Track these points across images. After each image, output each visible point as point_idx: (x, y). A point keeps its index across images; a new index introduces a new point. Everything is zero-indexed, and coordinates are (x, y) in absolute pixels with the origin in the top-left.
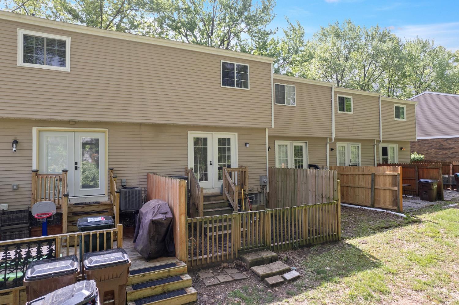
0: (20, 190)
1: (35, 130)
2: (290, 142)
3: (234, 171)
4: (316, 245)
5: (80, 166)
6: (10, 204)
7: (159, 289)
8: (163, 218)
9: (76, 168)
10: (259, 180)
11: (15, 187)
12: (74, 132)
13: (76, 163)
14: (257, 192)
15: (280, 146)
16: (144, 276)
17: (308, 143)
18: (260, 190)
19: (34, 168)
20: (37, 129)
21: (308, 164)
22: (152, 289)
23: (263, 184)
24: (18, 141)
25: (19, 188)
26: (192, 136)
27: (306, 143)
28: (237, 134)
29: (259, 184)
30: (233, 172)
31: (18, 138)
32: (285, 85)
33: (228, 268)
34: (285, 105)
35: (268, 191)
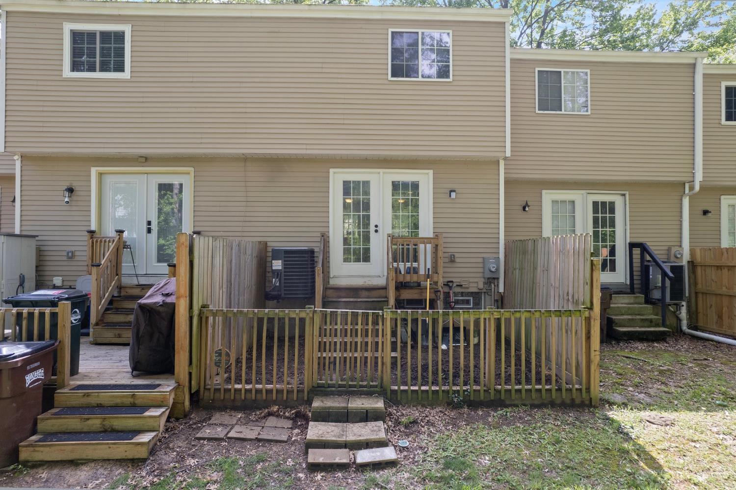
0: (77, 258)
1: (94, 171)
2: (583, 194)
3: (424, 243)
4: (517, 406)
5: (154, 227)
6: (66, 278)
7: (95, 422)
8: (159, 303)
9: (149, 231)
10: (481, 265)
11: (70, 254)
12: (146, 175)
13: (149, 223)
14: (476, 290)
15: (554, 202)
16: (88, 395)
17: (627, 196)
18: (481, 286)
19: (93, 228)
20: (96, 170)
21: (628, 241)
22: (83, 420)
23: (488, 275)
24: (74, 188)
25: (75, 256)
26: (338, 177)
27: (624, 195)
28: (431, 172)
29: (481, 275)
30: (422, 246)
31: (75, 185)
32: (562, 70)
33: (278, 416)
34: (563, 112)
35: (501, 290)
